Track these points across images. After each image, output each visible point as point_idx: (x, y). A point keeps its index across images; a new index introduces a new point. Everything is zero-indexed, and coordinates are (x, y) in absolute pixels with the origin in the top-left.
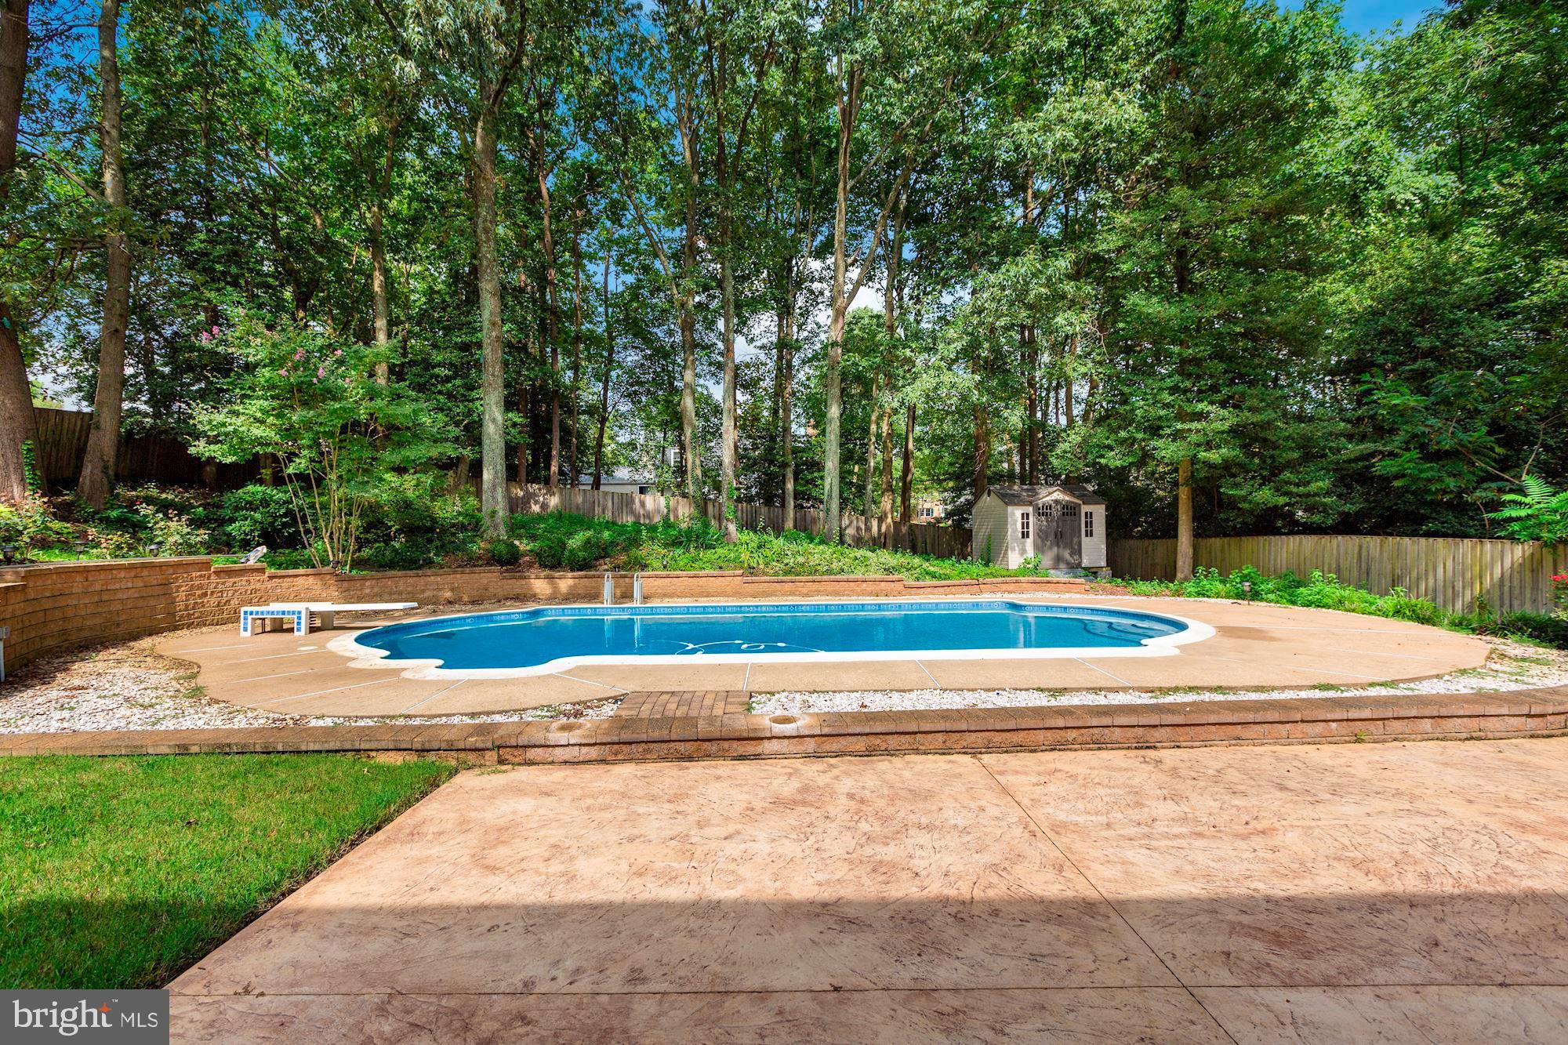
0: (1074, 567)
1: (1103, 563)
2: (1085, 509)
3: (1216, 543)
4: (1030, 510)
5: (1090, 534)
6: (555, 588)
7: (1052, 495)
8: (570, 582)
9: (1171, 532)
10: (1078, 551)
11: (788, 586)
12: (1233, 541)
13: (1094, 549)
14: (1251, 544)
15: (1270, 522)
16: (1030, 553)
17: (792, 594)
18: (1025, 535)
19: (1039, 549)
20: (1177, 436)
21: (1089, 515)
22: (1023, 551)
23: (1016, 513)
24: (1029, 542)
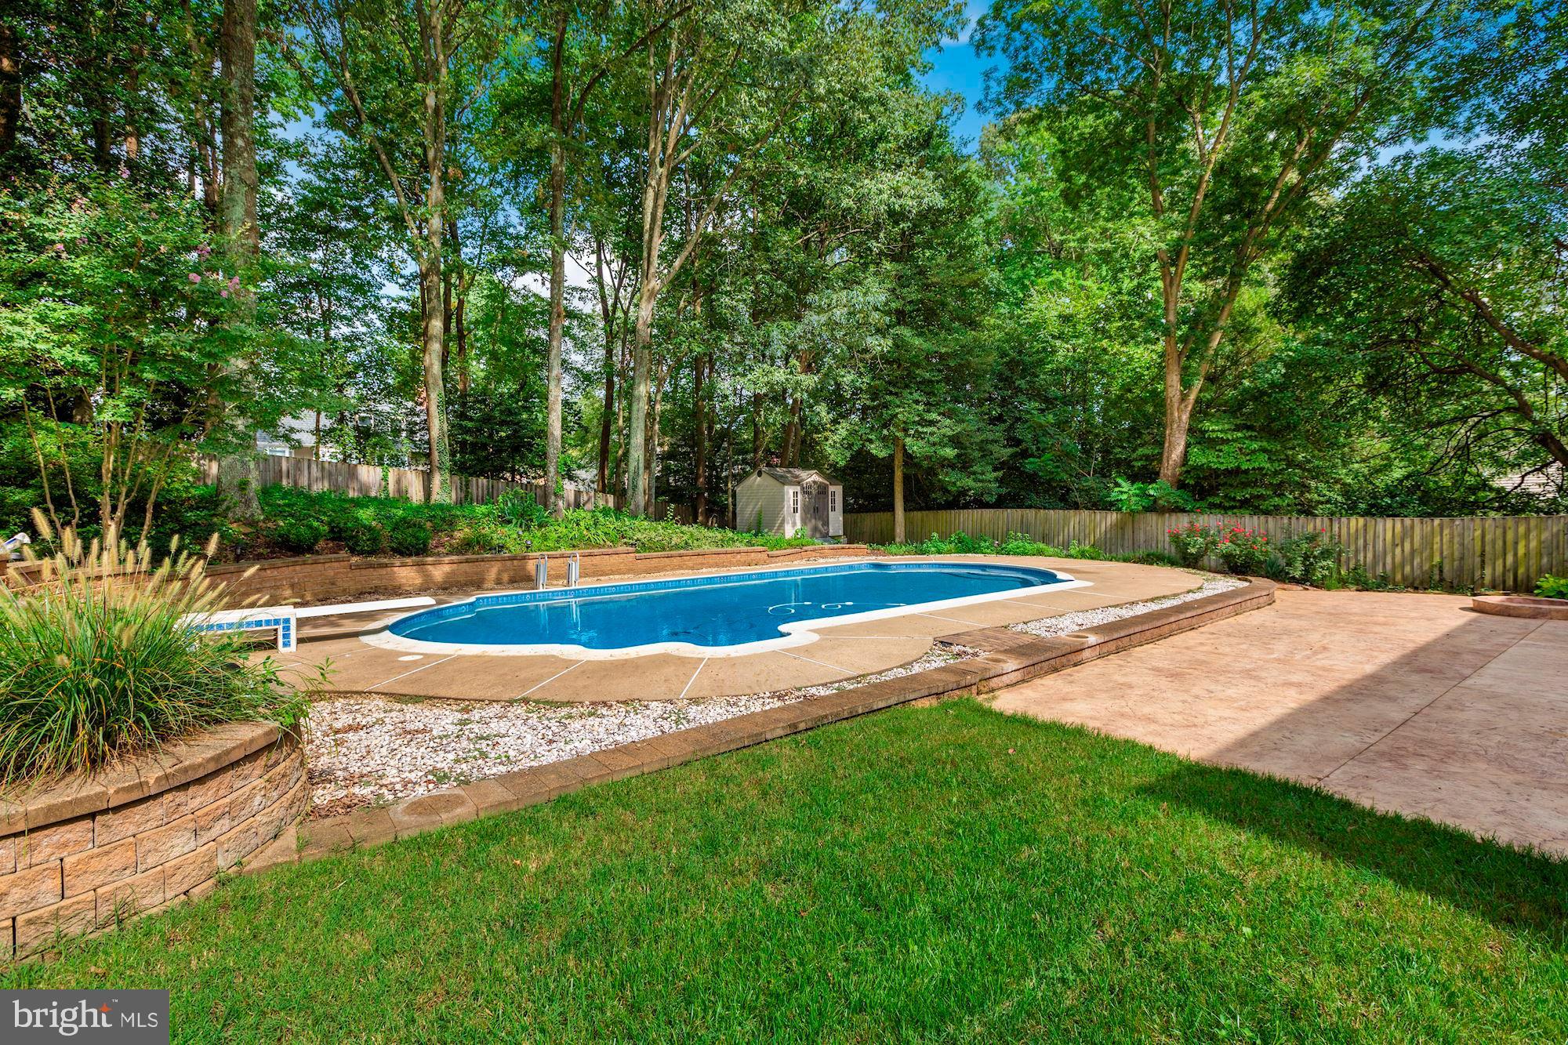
0: (825, 536)
1: (841, 533)
2: (832, 489)
3: (918, 515)
4: (798, 488)
5: (833, 509)
6: (427, 577)
7: (811, 477)
8: (447, 568)
9: (890, 508)
10: (826, 523)
11: (676, 561)
12: (931, 514)
13: (836, 520)
14: (943, 515)
15: (957, 501)
16: (799, 525)
17: (681, 567)
18: (795, 510)
19: (804, 522)
20: (919, 436)
21: (833, 494)
22: (794, 524)
23: (790, 491)
24: (798, 515)
